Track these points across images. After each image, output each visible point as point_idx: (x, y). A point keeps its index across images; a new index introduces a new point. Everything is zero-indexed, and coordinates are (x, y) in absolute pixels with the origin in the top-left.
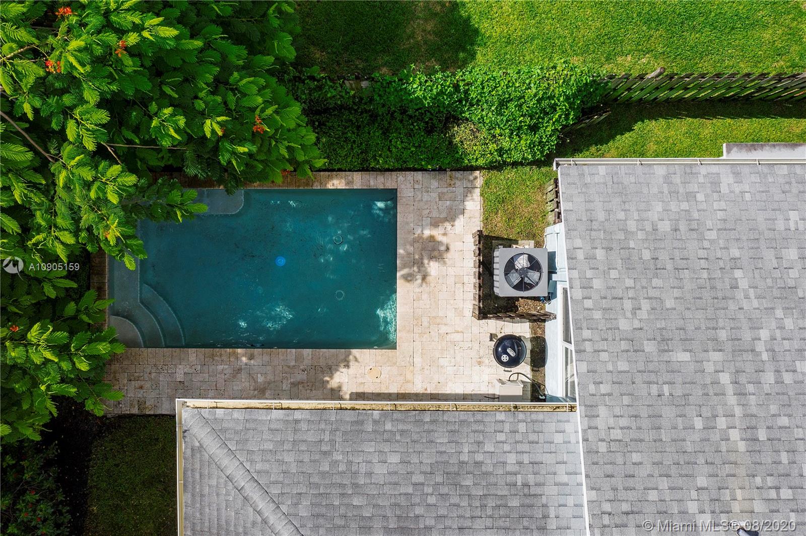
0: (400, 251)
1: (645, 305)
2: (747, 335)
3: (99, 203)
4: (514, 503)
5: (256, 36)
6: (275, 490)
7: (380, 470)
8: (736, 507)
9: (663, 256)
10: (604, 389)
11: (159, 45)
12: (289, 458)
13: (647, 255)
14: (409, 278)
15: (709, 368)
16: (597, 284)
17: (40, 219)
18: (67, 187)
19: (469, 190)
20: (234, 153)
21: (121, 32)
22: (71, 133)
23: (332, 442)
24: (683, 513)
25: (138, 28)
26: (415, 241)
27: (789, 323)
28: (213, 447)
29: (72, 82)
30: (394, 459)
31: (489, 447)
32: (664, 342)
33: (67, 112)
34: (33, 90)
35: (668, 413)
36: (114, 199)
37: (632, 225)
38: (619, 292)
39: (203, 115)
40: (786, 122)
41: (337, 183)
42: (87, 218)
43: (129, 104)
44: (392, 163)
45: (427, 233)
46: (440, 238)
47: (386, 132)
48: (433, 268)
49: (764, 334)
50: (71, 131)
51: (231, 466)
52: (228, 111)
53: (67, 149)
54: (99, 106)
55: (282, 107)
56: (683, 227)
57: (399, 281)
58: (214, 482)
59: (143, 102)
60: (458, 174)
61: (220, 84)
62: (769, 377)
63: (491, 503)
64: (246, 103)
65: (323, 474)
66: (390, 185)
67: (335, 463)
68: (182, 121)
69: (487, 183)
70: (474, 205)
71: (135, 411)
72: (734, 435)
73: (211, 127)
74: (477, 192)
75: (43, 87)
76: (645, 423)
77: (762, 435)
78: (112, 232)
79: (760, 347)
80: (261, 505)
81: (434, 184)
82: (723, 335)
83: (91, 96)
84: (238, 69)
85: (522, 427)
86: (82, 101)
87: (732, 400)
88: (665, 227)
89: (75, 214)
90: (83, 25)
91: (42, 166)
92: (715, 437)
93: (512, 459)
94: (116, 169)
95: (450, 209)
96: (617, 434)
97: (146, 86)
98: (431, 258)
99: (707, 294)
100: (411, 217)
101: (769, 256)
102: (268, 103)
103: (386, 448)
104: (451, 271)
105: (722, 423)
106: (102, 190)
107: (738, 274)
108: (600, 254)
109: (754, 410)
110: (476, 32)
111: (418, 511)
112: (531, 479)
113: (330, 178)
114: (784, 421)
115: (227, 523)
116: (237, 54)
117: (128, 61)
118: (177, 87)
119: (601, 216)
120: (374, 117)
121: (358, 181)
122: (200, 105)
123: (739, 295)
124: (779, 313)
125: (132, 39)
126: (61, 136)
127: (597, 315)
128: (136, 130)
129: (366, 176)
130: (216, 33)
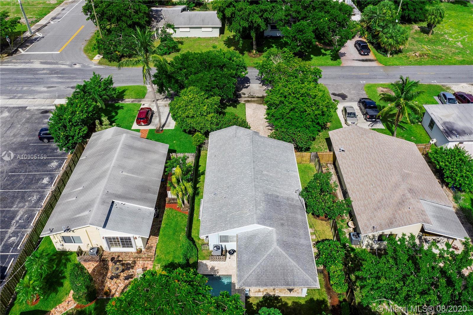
2: (225, 213)
7: (246, 257)
10: (232, 226)
14: (218, 273)
15: (229, 216)
19: (201, 263)
26: (210, 272)
31: (242, 244)
35: (235, 220)
45: (209, 269)
46: (210, 267)
48: (216, 268)
49: (225, 211)
58: (249, 281)
60: (198, 264)
63: (250, 242)
65: (247, 264)
67: (245, 263)
69: (200, 259)
70: (204, 262)
74: (202, 261)
76: (236, 222)
79: (227, 211)
81: (200, 268)
82: (225, 215)
92: (238, 215)
95: (205, 266)
98: (214, 269)
99: (220, 217)
100: (206, 272)
101: (215, 212)
103: (243, 257)
104: (217, 265)
107: (217, 215)
109: (235, 211)
110: (171, 263)
111: (251, 251)
114: (236, 208)
115: (255, 278)
123: (220, 214)
124: (223, 210)
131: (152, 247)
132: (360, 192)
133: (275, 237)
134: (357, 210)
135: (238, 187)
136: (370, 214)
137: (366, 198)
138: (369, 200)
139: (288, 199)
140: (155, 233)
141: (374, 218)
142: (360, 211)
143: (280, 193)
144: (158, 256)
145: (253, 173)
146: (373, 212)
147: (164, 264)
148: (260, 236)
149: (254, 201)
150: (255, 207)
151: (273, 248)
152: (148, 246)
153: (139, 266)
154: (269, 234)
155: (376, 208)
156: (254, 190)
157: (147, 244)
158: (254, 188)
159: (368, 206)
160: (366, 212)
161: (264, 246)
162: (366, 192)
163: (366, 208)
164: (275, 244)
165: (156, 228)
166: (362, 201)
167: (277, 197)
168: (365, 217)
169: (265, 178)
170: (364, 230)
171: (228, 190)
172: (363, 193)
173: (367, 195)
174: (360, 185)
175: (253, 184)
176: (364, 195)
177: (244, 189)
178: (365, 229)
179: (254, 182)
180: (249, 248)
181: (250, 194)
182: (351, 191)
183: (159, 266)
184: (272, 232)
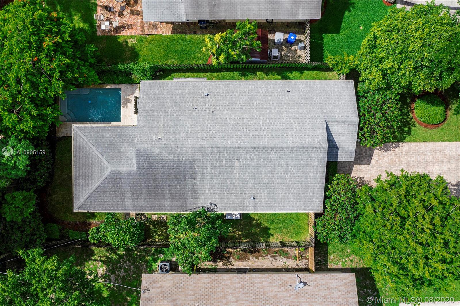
0: (122, 101)
1: (151, 105)
2: (167, 110)
3: (59, 87)
4: (130, 140)
5: (86, 59)
6: (89, 139)
7: (108, 135)
8: (159, 135)
9: (156, 97)
11: (68, 63)
12: (92, 133)
13: (153, 97)
14: (124, 107)
15: (160, 115)
16: (143, 102)
17: (49, 90)
18: (54, 85)
19: (136, 88)
20: (81, 80)
21: (62, 61)
22: (54, 77)
23: (100, 131)
24: (151, 136)
25: (64, 61)
26: (125, 99)
27: (175, 108)
28: (78, 132)
29: (55, 69)
30: (110, 133)
31: (127, 132)
32: (153, 111)
33: (54, 73)
34: (49, 70)
35: (151, 122)
36: (61, 86)
37: (151, 92)
38: (147, 103)
39: (75, 73)
40: (203, 74)
41: (108, 87)
42: (56, 90)
43: (63, 72)
44: (119, 82)
45: (127, 97)
47: (118, 76)
49: (170, 110)
50: (54, 76)
51: (81, 135)
52: (79, 73)
53: (54, 79)
54: (59, 72)
55: (90, 71)
56: (160, 92)
57: (122, 108)
59: (65, 71)
60: (134, 85)
61: (78, 68)
62: (169, 116)
63: (127, 140)
64: (83, 71)
65: (97, 136)
66: (120, 87)
67: (99, 134)
68: (71, 74)
70: (137, 91)
71: (66, 136)
72: (161, 125)
73: (77, 75)
74: (138, 89)
75: (50, 70)
76: (147, 123)
77: (166, 125)
78: (61, 92)
79: (169, 112)
80: (86, 141)
81: (129, 87)
82: (163, 110)
83: (57, 71)
84: (81, 65)
85: (133, 128)
86: (56, 72)
87: (162, 120)
88: (157, 92)
89: (55, 89)
90: (56, 61)
91: (50, 81)
92: (158, 125)
93: (131, 133)
94: (61, 82)
95: (132, 92)
96: (142, 125)
97: (66, 69)
98: (128, 103)
99: (162, 104)
100: (124, 94)
101: (174, 97)
102: (87, 71)
105: (160, 123)
106: (59, 85)
107: (168, 100)
108: (145, 97)
109: (166, 121)
110: (138, 54)
111: (114, 142)
112: (134, 136)
113: (107, 86)
114: (170, 123)
116: (82, 63)
117: (63, 66)
118: (71, 69)
119: (146, 91)
120: (115, 73)
121: (113, 86)
122: (75, 72)
123: (167, 104)
124: (173, 106)
125: (63, 62)
126: (53, 77)
127: (142, 107)
128: (64, 76)
129: (115, 85)
130: (77, 60)
131: (156, 28)
132: (210, 290)
133: (124, 169)
134: (181, 278)
135: (209, 125)
136: (169, 291)
137: (196, 295)
138: (193, 298)
139: (194, 191)
140: (177, 30)
141: (161, 295)
142: (179, 282)
143: (202, 182)
144: (146, 38)
145: (228, 146)
146: (171, 296)
147: (136, 47)
148: (131, 152)
149: (173, 146)
150: (163, 146)
151: (108, 165)
152: (158, 24)
153: (134, 19)
154: (130, 162)
155: (177, 302)
156: (195, 146)
157: (161, 22)
158: (198, 146)
159: (183, 293)
160: (174, 288)
161: (115, 156)
162: (207, 297)
163: (180, 290)
164: (113, 169)
165: (185, 29)
166: (192, 288)
167: (193, 178)
168: (166, 285)
169: (224, 162)
170: (149, 278)
171: (208, 111)
172: (207, 293)
173: (202, 297)
174: (222, 293)
175: (206, 146)
176: (202, 293)
177: (200, 133)
178: (149, 280)
179: (211, 146)
180: (118, 139)
181: (189, 141)
182: (216, 278)
183: (134, 42)
184: (131, 166)
